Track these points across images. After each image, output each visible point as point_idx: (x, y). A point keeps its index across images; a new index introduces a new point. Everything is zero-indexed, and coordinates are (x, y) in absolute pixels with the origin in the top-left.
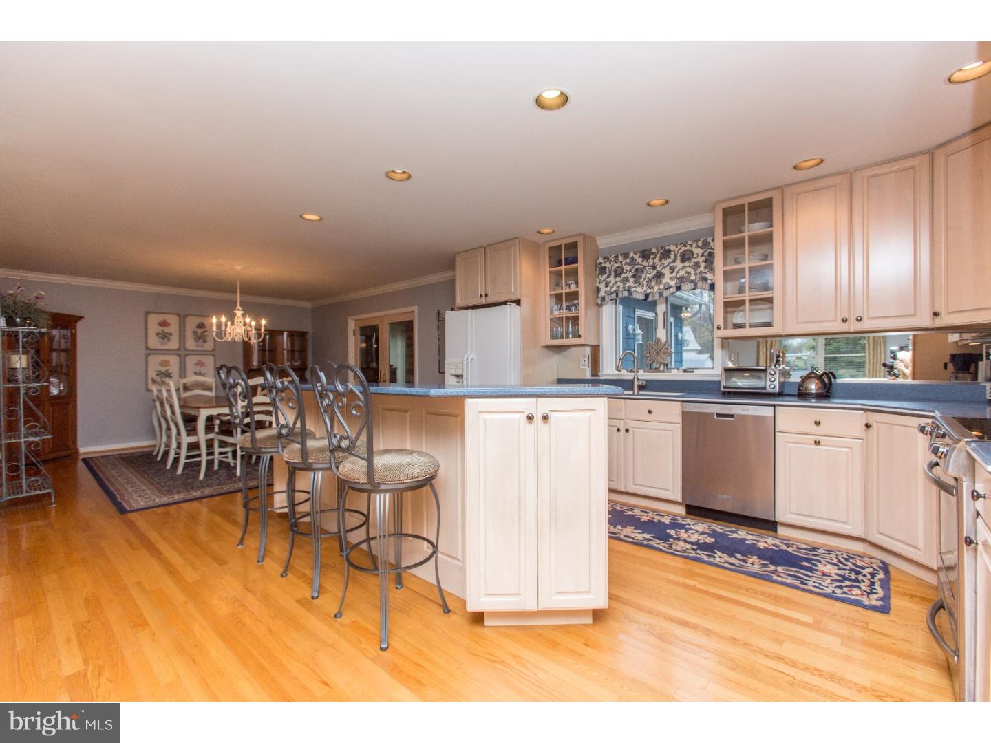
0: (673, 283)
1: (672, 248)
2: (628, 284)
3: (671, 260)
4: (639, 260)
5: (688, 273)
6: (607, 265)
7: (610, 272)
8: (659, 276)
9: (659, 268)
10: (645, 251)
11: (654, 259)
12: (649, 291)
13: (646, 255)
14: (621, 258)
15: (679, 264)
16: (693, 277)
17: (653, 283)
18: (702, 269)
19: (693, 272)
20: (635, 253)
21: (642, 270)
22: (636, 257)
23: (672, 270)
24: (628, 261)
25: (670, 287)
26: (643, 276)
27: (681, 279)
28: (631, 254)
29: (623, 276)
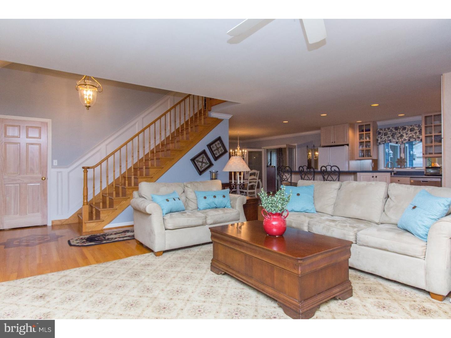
0: (407, 139)
1: (407, 127)
2: (389, 139)
3: (406, 131)
4: (394, 130)
5: (413, 135)
6: (381, 131)
7: (382, 134)
8: (402, 136)
9: (401, 133)
10: (396, 127)
11: (400, 130)
12: (398, 141)
13: (396, 129)
14: (387, 129)
15: (409, 132)
16: (414, 137)
17: (399, 139)
18: (418, 134)
19: (414, 135)
20: (393, 128)
21: (395, 134)
22: (393, 129)
23: (407, 134)
24: (390, 130)
25: (406, 140)
26: (396, 136)
27: (410, 137)
28: (391, 128)
29: (388, 135)
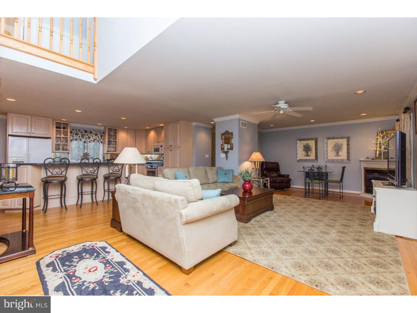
0: (92, 140)
1: (93, 132)
2: (80, 138)
3: (92, 134)
4: (84, 132)
5: (96, 138)
6: (73, 131)
7: (74, 133)
8: (89, 138)
9: (89, 136)
10: (86, 131)
11: (88, 133)
12: (86, 140)
13: (86, 132)
14: (78, 131)
15: (94, 136)
16: (97, 139)
17: (87, 139)
18: (100, 138)
19: (97, 138)
20: (83, 130)
21: (84, 135)
22: (83, 131)
23: (93, 137)
24: (80, 132)
25: (92, 141)
26: (84, 137)
27: (95, 139)
28: (81, 130)
29: (79, 135)
